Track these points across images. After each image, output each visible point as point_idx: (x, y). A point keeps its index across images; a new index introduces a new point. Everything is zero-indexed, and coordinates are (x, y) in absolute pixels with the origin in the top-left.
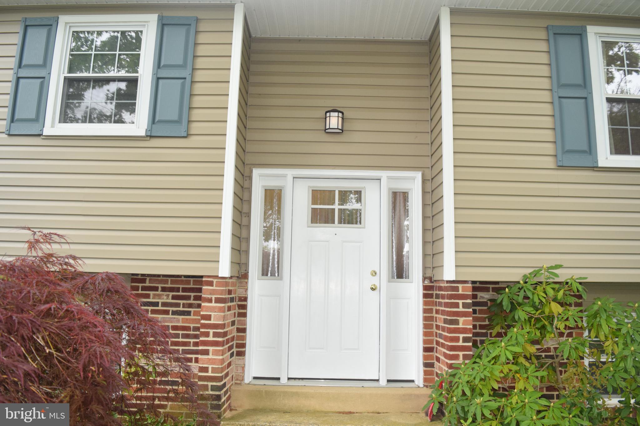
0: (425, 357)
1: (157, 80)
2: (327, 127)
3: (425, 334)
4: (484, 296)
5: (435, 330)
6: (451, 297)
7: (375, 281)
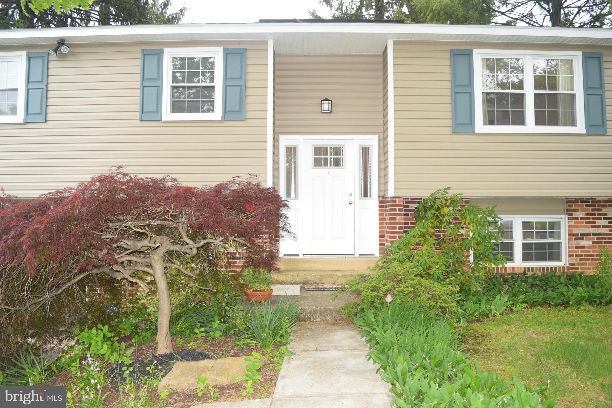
0: (380, 241)
1: (226, 87)
2: (323, 110)
3: (380, 228)
4: (412, 206)
5: (385, 225)
6: (392, 205)
7: (352, 199)
